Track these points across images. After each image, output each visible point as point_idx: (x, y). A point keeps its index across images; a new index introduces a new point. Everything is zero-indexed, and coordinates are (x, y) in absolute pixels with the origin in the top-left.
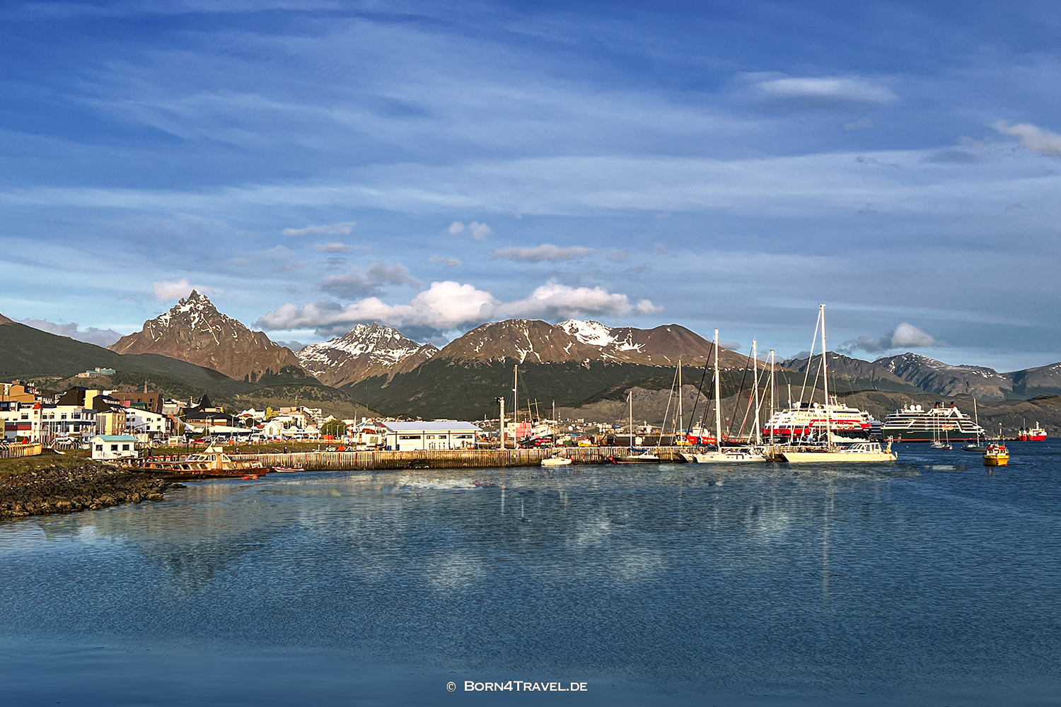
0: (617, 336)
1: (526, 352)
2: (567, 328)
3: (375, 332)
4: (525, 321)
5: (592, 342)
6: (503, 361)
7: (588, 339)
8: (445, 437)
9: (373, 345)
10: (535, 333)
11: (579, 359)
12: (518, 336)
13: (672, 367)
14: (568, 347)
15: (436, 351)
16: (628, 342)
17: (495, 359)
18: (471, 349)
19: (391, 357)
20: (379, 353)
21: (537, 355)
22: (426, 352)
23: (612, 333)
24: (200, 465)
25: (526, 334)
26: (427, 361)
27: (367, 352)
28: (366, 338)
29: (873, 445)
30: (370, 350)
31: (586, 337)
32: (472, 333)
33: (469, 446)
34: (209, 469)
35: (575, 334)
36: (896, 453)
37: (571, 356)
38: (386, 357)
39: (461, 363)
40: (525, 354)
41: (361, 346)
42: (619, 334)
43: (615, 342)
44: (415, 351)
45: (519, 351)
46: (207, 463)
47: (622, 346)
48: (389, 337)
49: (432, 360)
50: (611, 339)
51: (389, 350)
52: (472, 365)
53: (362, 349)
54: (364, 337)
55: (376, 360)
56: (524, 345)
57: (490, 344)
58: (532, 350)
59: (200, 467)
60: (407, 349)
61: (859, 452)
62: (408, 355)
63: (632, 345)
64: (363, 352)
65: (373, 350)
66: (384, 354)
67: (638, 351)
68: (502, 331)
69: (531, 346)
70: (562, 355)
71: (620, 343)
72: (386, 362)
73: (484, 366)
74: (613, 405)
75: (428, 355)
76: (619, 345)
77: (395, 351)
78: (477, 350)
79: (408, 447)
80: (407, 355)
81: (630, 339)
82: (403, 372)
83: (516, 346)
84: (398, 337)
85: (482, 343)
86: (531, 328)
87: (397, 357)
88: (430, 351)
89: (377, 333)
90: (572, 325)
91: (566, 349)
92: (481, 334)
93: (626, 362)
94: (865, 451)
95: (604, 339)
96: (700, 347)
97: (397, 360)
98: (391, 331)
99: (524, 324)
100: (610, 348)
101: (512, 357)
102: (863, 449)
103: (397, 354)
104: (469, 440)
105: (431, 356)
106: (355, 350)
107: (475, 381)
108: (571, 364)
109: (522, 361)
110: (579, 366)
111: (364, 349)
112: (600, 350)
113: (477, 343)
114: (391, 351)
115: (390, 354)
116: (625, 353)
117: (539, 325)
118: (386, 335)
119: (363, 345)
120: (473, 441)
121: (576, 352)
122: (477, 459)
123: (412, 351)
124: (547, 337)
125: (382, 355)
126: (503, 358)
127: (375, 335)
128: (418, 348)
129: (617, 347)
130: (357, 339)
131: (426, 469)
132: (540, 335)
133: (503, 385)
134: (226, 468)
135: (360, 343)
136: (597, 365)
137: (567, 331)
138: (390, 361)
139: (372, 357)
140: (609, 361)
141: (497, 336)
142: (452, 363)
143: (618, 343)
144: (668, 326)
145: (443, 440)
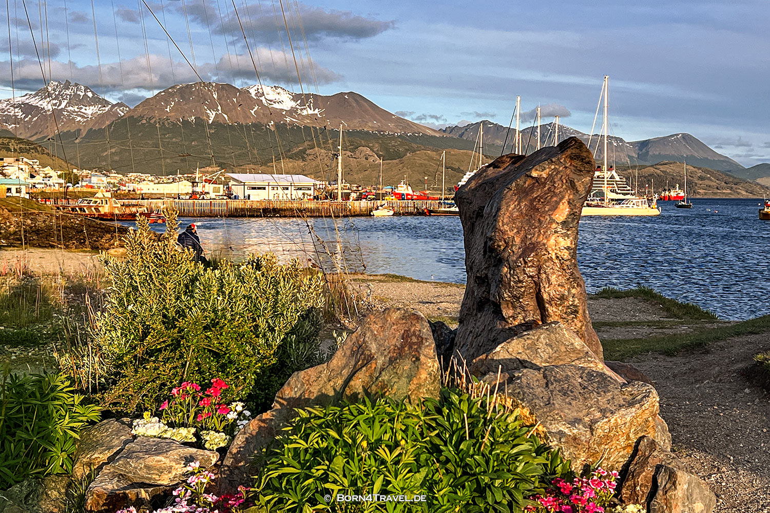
0: (299, 101)
1: (214, 113)
2: (253, 92)
3: (68, 89)
4: (214, 84)
5: (276, 106)
6: (192, 121)
7: (272, 103)
8: (287, 189)
9: (66, 101)
10: (223, 96)
11: (265, 121)
12: (207, 97)
13: (348, 130)
14: (254, 110)
15: (127, 109)
16: (309, 106)
17: (185, 119)
18: (162, 109)
19: (84, 113)
20: (72, 109)
21: (225, 116)
22: (118, 110)
23: (295, 97)
24: (95, 208)
25: (215, 97)
26: (119, 118)
27: (60, 108)
28: (59, 94)
29: (642, 201)
30: (63, 106)
31: (271, 101)
32: (163, 94)
33: (309, 197)
34: (102, 213)
35: (261, 98)
36: (660, 208)
37: (257, 118)
38: (79, 113)
39: (152, 121)
40: (214, 115)
41: (54, 102)
42: (302, 100)
43: (297, 107)
44: (107, 109)
45: (208, 111)
46: (100, 206)
47: (304, 111)
48: (82, 94)
49: (125, 117)
50: (293, 104)
51: (82, 106)
52: (163, 123)
53: (55, 105)
54: (57, 93)
55: (69, 116)
56: (213, 107)
57: (181, 105)
58: (220, 112)
59: (94, 211)
60: (100, 106)
61: (631, 207)
62: (101, 112)
63: (312, 109)
64: (56, 107)
65: (66, 106)
66: (77, 110)
67: (319, 116)
68: (191, 93)
69: (219, 108)
70: (247, 116)
71: (302, 107)
72: (79, 118)
73: (174, 125)
74: (296, 164)
75: (120, 112)
76: (302, 110)
77: (87, 108)
78: (168, 110)
79: (257, 197)
80: (99, 112)
81: (312, 104)
82: (96, 128)
83: (206, 108)
84: (90, 94)
85: (173, 103)
86: (219, 91)
87: (90, 114)
88: (121, 108)
89: (70, 90)
90: (258, 89)
91: (253, 112)
92: (172, 95)
93: (308, 125)
94: (635, 206)
95: (288, 104)
96: (373, 113)
97: (90, 116)
98: (83, 88)
99: (212, 86)
100: (292, 112)
101: (201, 117)
102: (634, 204)
103: (90, 111)
104: (309, 192)
105: (123, 114)
106: (47, 105)
107: (166, 138)
108: (257, 126)
109: (210, 122)
110: (264, 127)
111: (58, 104)
112: (284, 113)
113: (167, 103)
114: (84, 107)
115: (83, 110)
116: (308, 116)
117: (227, 88)
118: (78, 93)
119: (56, 101)
120: (311, 192)
121: (261, 115)
122: (318, 210)
123: (104, 108)
124: (235, 100)
125: (74, 111)
126: (193, 118)
127: (68, 92)
128: (110, 106)
129: (299, 111)
130: (49, 95)
131: (277, 217)
132: (229, 98)
133: (193, 143)
134: (117, 212)
135: (53, 99)
136: (281, 128)
137: (253, 95)
138: (83, 117)
139: (65, 113)
140: (292, 124)
141: (187, 97)
142: (144, 121)
143: (300, 108)
144: (346, 94)
145: (286, 191)
